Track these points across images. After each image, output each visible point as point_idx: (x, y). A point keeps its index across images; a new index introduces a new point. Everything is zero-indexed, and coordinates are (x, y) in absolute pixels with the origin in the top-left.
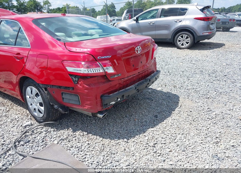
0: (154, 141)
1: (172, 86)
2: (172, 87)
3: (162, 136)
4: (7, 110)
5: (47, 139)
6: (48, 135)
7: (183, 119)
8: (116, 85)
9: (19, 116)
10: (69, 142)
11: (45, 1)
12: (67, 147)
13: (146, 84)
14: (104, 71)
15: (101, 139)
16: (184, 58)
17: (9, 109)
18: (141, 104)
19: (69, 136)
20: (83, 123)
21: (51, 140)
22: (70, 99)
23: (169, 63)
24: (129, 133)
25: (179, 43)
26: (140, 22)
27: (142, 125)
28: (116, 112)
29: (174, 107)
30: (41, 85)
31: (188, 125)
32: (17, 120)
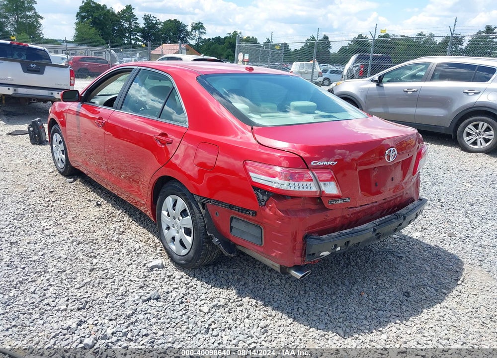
0: (400, 346)
1: (445, 233)
2: (444, 235)
3: (417, 339)
4: (122, 230)
5: (189, 300)
6: (191, 292)
7: (467, 311)
8: (336, 219)
9: (141, 246)
10: (230, 313)
11: (196, 23)
12: (225, 323)
13: (395, 224)
14: (318, 190)
15: (291, 320)
16: (475, 173)
17: (124, 229)
18: (376, 261)
19: (229, 301)
20: (257, 279)
21: (196, 302)
22: (243, 232)
23: (441, 181)
24: (348, 318)
25: (466, 139)
26: (385, 85)
27: (374, 307)
28: (322, 269)
29: (447, 281)
30: (197, 198)
31: (477, 327)
32: (138, 252)
